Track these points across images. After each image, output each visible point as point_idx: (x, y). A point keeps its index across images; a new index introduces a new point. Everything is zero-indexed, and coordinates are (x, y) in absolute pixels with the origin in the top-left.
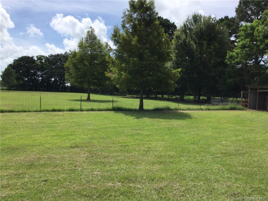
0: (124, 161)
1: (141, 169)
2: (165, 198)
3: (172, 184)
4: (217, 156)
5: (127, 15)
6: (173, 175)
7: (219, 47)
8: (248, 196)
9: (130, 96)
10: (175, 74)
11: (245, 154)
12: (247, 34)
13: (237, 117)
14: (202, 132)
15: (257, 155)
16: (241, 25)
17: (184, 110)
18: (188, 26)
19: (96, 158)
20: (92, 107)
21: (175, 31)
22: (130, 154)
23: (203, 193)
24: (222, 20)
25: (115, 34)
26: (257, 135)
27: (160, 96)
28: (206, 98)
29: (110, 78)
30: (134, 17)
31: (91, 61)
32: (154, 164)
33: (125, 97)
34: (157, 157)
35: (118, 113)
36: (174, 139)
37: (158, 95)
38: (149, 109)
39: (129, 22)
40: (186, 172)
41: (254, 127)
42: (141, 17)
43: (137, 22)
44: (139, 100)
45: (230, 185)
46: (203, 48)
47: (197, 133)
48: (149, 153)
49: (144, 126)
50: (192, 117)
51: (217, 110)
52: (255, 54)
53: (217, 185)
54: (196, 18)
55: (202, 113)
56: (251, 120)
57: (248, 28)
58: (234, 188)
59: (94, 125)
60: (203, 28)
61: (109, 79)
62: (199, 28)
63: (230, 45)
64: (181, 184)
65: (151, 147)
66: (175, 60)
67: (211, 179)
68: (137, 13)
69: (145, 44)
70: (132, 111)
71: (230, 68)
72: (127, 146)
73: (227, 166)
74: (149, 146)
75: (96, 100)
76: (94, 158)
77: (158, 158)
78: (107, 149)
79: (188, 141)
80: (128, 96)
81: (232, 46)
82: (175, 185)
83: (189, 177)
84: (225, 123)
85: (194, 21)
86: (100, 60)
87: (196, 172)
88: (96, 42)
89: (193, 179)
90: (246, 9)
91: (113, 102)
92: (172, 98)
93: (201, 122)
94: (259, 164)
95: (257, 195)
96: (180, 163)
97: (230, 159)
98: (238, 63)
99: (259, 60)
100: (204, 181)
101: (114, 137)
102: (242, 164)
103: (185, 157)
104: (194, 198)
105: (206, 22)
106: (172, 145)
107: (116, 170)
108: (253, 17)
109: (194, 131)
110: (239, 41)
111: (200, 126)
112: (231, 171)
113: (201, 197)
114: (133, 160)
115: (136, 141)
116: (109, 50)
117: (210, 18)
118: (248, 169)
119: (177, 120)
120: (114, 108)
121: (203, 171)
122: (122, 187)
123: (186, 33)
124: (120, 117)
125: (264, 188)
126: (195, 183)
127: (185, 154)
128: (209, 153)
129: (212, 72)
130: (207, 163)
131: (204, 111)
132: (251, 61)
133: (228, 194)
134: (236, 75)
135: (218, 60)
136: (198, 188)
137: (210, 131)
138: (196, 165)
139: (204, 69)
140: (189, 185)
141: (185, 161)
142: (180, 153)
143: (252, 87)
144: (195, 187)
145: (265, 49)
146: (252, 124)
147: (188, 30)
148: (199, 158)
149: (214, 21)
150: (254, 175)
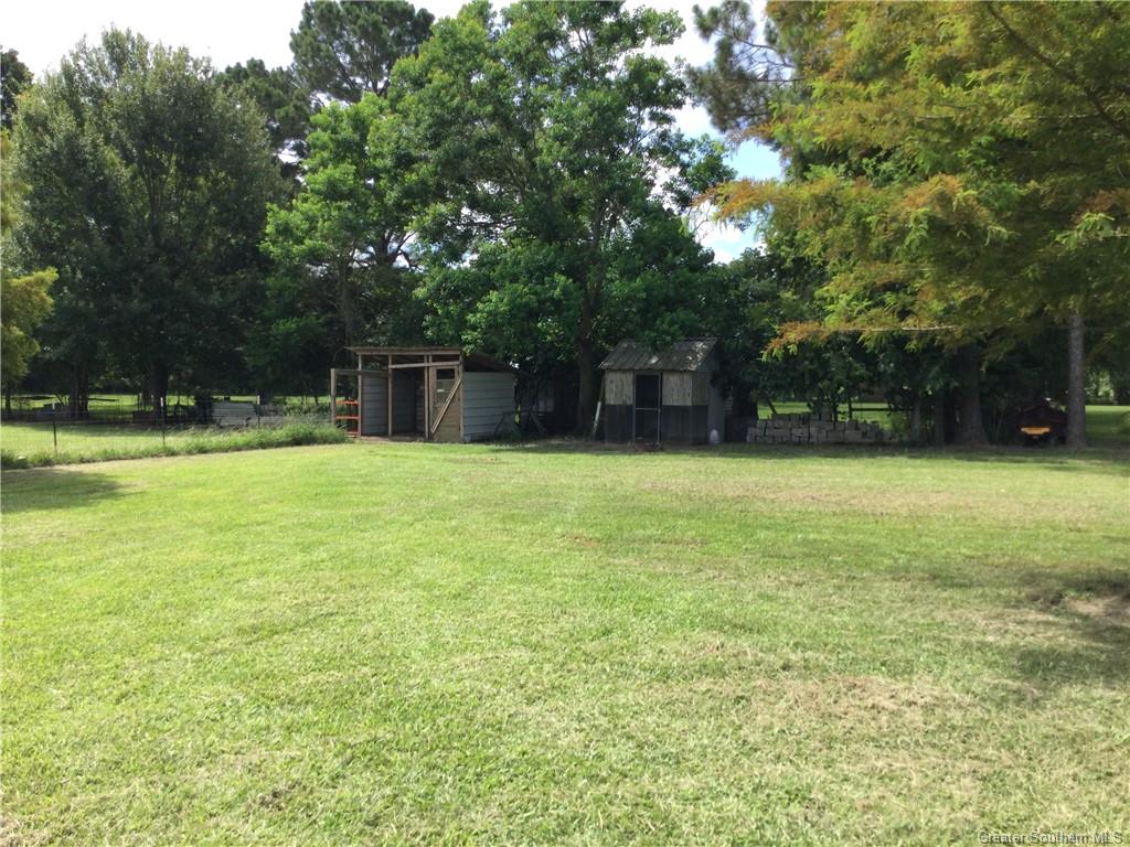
4: (219, 646)
7: (232, 186)
10: (26, 296)
11: (333, 618)
12: (338, 143)
13: (316, 471)
14: (163, 553)
15: (375, 612)
16: (317, 105)
17: (88, 462)
18: (87, 79)
23: (138, 830)
24: (237, 74)
26: (383, 533)
28: (192, 403)
40: (67, 750)
41: (376, 504)
45: (262, 759)
46: (163, 182)
47: (140, 562)
50: (120, 490)
51: (238, 448)
52: (376, 224)
53: (207, 774)
54: (119, 46)
55: (173, 468)
56: (368, 478)
57: (342, 121)
58: (275, 770)
60: (155, 96)
62: (139, 95)
63: (277, 183)
64: (33, 816)
66: (27, 228)
67: (179, 756)
71: (283, 274)
73: (255, 683)
79: (92, 604)
81: (288, 185)
83: (79, 773)
84: (265, 503)
85: (112, 60)
87: (114, 740)
89: (98, 776)
90: (331, 45)
92: (25, 407)
93: (161, 510)
94: (380, 648)
95: (361, 773)
96: (37, 716)
97: (271, 650)
98: (315, 257)
99: (389, 251)
100: (150, 770)
102: (317, 661)
103: (70, 683)
105: (170, 72)
108: (359, 80)
109: (124, 554)
110: (314, 171)
111: (158, 525)
112: (272, 700)
117: (187, 59)
118: (340, 675)
119: (44, 512)
121: (146, 729)
123: (77, 110)
125: (389, 736)
126: (104, 794)
127: (67, 667)
128: (184, 643)
129: (210, 291)
130: (172, 685)
131: (180, 457)
132: (363, 250)
133: (249, 801)
134: (307, 306)
135: (233, 241)
136: (118, 812)
137: (197, 543)
138: (118, 707)
139: (174, 276)
140: (75, 810)
141: (66, 703)
142: (47, 667)
143: (369, 353)
144: (101, 812)
145: (407, 209)
146: (368, 493)
147: (86, 94)
148: (135, 672)
149: (206, 72)
150: (357, 695)
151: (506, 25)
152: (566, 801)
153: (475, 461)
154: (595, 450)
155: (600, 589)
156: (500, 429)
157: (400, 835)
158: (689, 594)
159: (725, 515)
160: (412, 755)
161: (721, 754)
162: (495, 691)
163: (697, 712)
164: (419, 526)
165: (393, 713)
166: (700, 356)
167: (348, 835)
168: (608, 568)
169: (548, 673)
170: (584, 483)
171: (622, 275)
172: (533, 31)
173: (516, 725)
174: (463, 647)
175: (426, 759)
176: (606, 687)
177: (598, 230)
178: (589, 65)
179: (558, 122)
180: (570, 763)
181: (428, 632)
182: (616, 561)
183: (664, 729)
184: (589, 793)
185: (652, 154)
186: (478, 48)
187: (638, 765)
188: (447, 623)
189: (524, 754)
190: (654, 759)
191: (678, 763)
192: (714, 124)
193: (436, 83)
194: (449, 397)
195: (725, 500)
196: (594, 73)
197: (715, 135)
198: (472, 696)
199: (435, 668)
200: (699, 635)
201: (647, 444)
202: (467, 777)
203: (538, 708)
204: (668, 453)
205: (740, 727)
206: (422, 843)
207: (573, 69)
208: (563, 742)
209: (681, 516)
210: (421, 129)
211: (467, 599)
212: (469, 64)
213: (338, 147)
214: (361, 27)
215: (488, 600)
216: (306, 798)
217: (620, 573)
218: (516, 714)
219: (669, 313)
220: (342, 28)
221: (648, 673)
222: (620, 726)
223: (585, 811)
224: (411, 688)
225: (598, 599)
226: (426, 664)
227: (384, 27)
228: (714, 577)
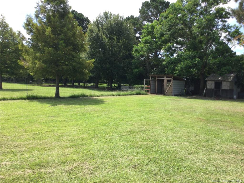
0: (36, 148)
1: (54, 154)
2: (75, 178)
3: (82, 164)
4: (123, 134)
5: (40, 6)
6: (84, 156)
7: (127, 42)
8: (145, 166)
9: (47, 84)
10: (89, 64)
11: (145, 131)
12: (148, 32)
13: (141, 100)
14: (112, 115)
15: (154, 131)
16: (144, 24)
17: (99, 96)
18: (100, 22)
19: (6, 148)
20: (4, 97)
21: (88, 25)
22: (43, 141)
23: (109, 169)
24: (128, 19)
25: (28, 23)
26: (155, 114)
27: (77, 84)
28: (117, 86)
29: (24, 66)
30: (48, 8)
31: (2, 49)
32: (67, 148)
33: (42, 85)
34: (70, 141)
35: (32, 101)
36: (87, 123)
37: (74, 83)
38: (65, 96)
39: (43, 13)
40: (96, 151)
41: (153, 108)
42: (55, 9)
43: (51, 14)
44: (55, 88)
45: (132, 158)
46: (114, 42)
47: (108, 116)
48: (62, 138)
49: (59, 113)
50: (104, 102)
51: (126, 95)
52: (155, 48)
53: (122, 160)
54: (106, 15)
55: (114, 98)
56: (152, 102)
57: (149, 27)
58: (135, 161)
59: (5, 114)
60: (113, 24)
61: (22, 67)
62: (110, 24)
63: (135, 41)
64: (91, 163)
65: (65, 132)
66: (89, 51)
67: (117, 155)
68: (51, 5)
69: (59, 34)
70: (48, 99)
71: (136, 59)
72: (40, 133)
73: (130, 143)
74: (63, 132)
75: (9, 89)
76: (3, 148)
77: (72, 142)
78: (18, 138)
79: (100, 124)
80: (45, 84)
81: (137, 41)
82: (85, 165)
83: (98, 156)
84: (131, 106)
85: (105, 17)
86: (13, 49)
87: (104, 150)
88: (8, 30)
89: (102, 157)
90: (147, 11)
91: (27, 91)
92: (87, 85)
93: (112, 107)
94: (155, 139)
95: (152, 164)
96: (91, 144)
97: (133, 136)
98: (142, 56)
99: (157, 54)
100: (111, 157)
101: (27, 125)
102: (142, 140)
103: (96, 138)
104: (102, 174)
105: (116, 19)
106: (85, 129)
107: (27, 158)
108: (153, 18)
109: (105, 114)
110: (143, 38)
111: (111, 109)
112: (134, 146)
113: (108, 172)
114: (46, 146)
115: (50, 128)
116: (22, 39)
117: (119, 16)
118: (147, 143)
119: (91, 106)
120: (28, 97)
121: (110, 149)
122: (32, 173)
123: (98, 28)
124: (35, 106)
125: (158, 157)
126: (103, 161)
127: (96, 135)
128: (117, 133)
129: (121, 63)
130: (115, 141)
131: (115, 96)
132: (152, 54)
133: (130, 166)
134: (140, 66)
135: (126, 53)
136: (106, 165)
137: (119, 114)
138: (105, 144)
139: (115, 60)
140: (98, 163)
141: (96, 142)
142: (92, 135)
143: (152, 76)
144: (103, 164)
145: (162, 45)
146: (152, 106)
147: (100, 25)
148: (108, 138)
149: (122, 19)
150: (151, 148)
151: (186, 3)
152: (198, 177)
153: (175, 100)
154: (204, 99)
155: (206, 131)
156: (181, 93)
157: (161, 178)
158: (229, 134)
159: (238, 116)
160: (163, 162)
161: (237, 172)
162: (181, 151)
163: (231, 162)
164: (163, 113)
165: (159, 152)
166: (232, 78)
167: (150, 177)
168: (208, 127)
169: (193, 149)
170: (201, 106)
171: (212, 58)
172: (193, 4)
173: (186, 159)
174: (173, 140)
175: (166, 163)
176: (208, 153)
177: (207, 48)
178: (206, 10)
179: (198, 24)
180: (199, 169)
181: (166, 136)
182: (210, 125)
183: (222, 165)
184: (204, 176)
185: (221, 30)
186: (180, 9)
187: (216, 172)
188: (170, 135)
189: (188, 165)
190: (220, 171)
191: (226, 173)
192: (237, 22)
193: (170, 17)
194: (169, 86)
195: (238, 112)
196: (207, 12)
197: (238, 24)
198: (176, 151)
199: (167, 144)
200: (231, 144)
201: (217, 98)
202: (175, 168)
203: (191, 156)
204: (223, 100)
205: (242, 167)
206: (166, 181)
207: (202, 11)
208: (197, 164)
209: (226, 115)
210: (166, 28)
211: (174, 130)
212: (178, 13)
213: (148, 33)
214: (154, 6)
215: (179, 131)
216: (141, 167)
217: (211, 128)
218: (186, 157)
219: (224, 67)
220: (150, 7)
221: (218, 151)
222: (211, 162)
223: (203, 180)
224: (162, 148)
225: (205, 133)
226: (165, 143)
227: (159, 6)
228: (235, 131)
